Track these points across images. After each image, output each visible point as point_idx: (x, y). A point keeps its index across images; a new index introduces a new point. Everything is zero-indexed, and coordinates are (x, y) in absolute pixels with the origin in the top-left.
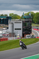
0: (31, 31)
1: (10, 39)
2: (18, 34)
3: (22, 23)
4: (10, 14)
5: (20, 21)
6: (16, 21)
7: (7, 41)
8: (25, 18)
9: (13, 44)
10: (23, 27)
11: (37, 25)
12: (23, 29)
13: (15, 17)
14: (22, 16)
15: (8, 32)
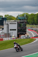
0: (26, 31)
1: (5, 39)
2: (13, 34)
3: (17, 23)
4: (5, 15)
5: (15, 22)
6: (11, 22)
7: (2, 41)
8: (20, 19)
9: (9, 44)
10: (18, 27)
11: (31, 26)
12: (18, 30)
13: (10, 18)
14: (17, 17)
15: (3, 33)
